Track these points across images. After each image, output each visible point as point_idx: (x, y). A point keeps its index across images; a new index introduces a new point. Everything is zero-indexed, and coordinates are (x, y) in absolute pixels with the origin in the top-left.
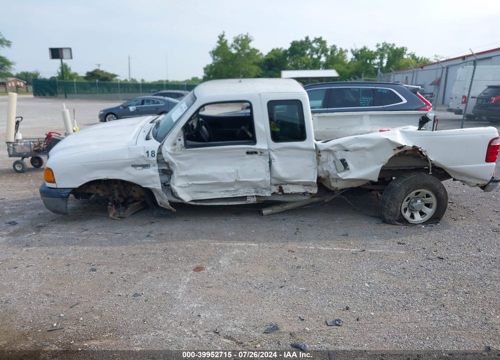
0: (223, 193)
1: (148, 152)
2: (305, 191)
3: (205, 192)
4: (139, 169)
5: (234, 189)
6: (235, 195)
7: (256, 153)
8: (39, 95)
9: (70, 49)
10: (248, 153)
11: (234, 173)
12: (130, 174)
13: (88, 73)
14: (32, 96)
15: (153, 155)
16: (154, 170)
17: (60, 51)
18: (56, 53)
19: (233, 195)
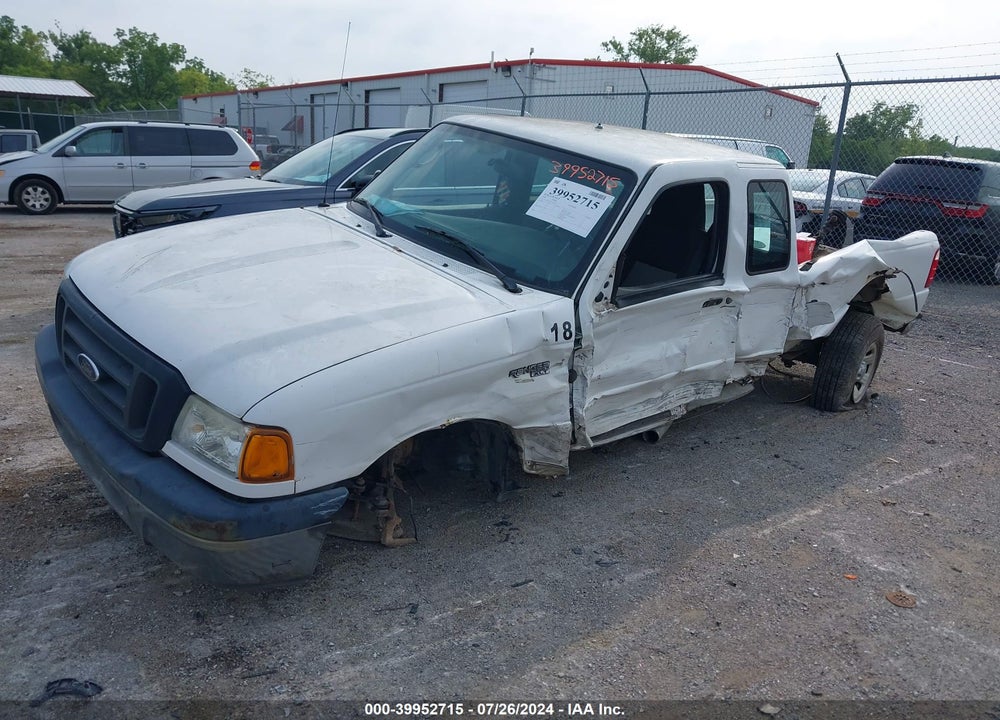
0: (641, 408)
1: (555, 328)
2: (744, 375)
3: (610, 413)
4: (524, 381)
5: (661, 394)
6: (662, 407)
7: (718, 301)
10: (707, 304)
11: (677, 356)
12: (505, 397)
15: (568, 334)
16: (557, 377)
19: (659, 409)
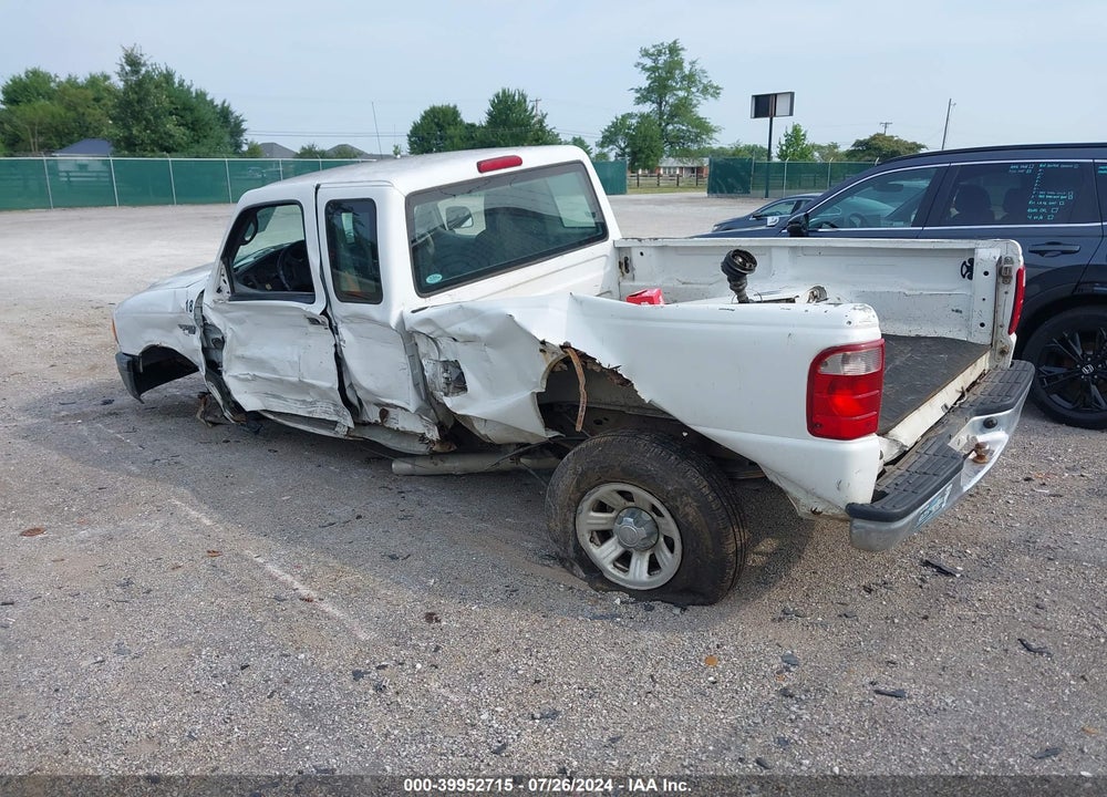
1: (187, 302)
2: (423, 431)
4: (186, 335)
7: (317, 321)
8: (722, 192)
9: (792, 94)
10: (310, 321)
13: (858, 143)
14: (705, 194)
15: (191, 309)
16: (197, 339)
17: (772, 100)
18: (764, 106)
19: (310, 412)
